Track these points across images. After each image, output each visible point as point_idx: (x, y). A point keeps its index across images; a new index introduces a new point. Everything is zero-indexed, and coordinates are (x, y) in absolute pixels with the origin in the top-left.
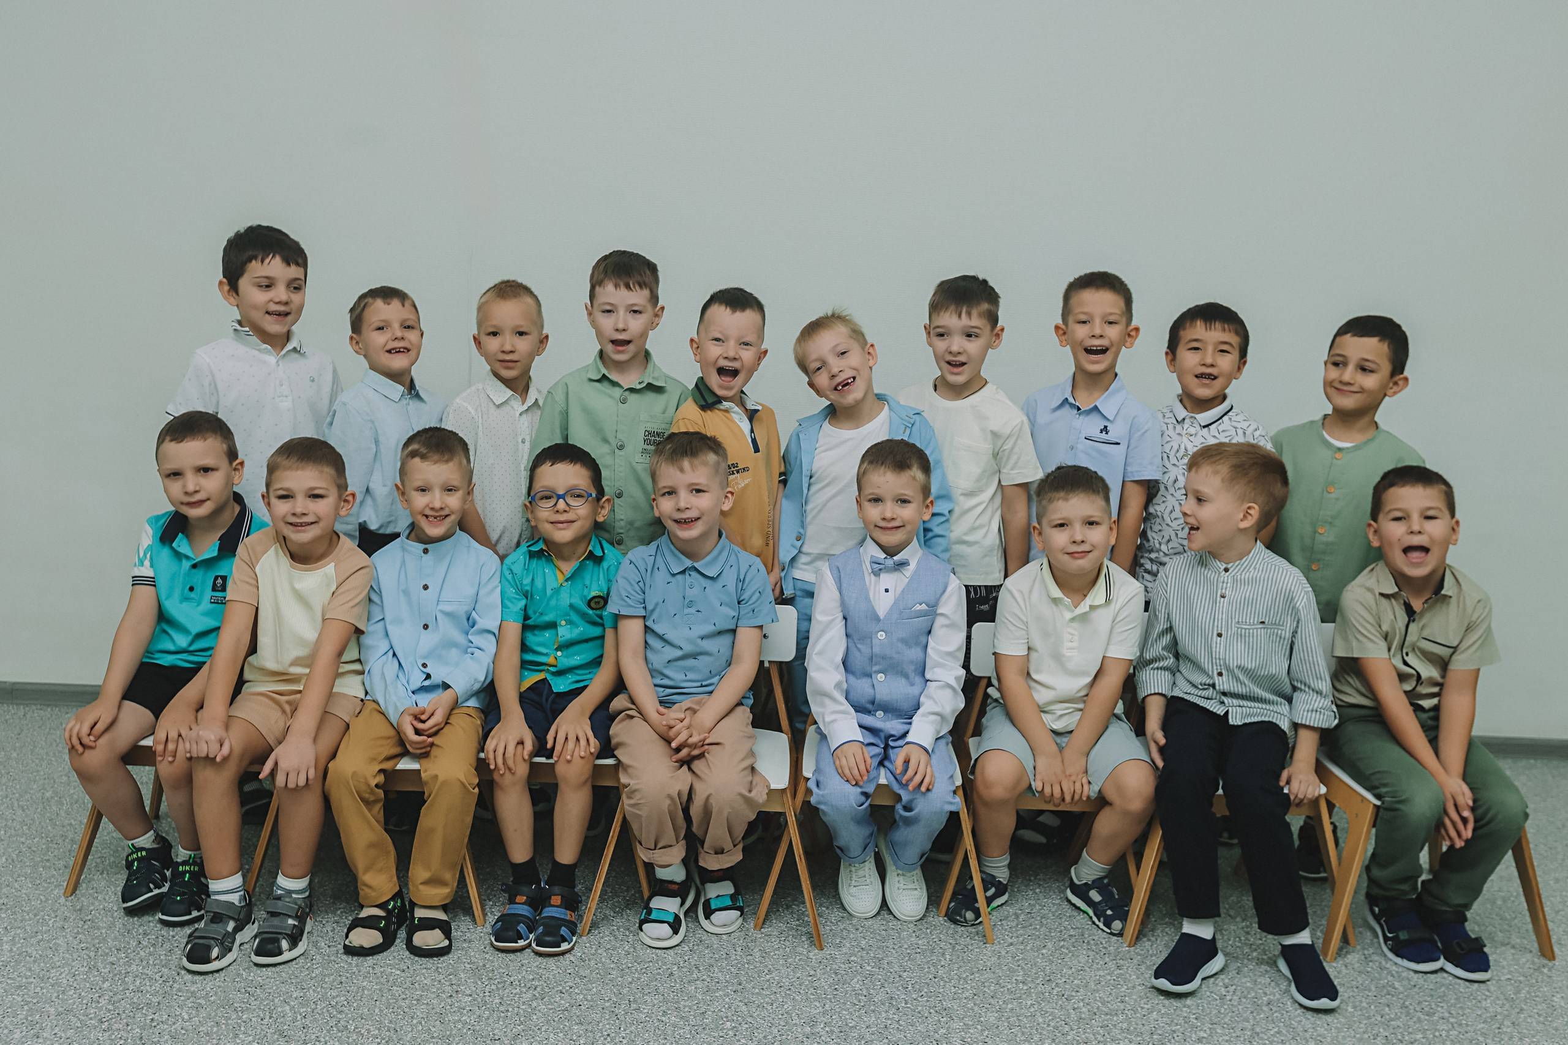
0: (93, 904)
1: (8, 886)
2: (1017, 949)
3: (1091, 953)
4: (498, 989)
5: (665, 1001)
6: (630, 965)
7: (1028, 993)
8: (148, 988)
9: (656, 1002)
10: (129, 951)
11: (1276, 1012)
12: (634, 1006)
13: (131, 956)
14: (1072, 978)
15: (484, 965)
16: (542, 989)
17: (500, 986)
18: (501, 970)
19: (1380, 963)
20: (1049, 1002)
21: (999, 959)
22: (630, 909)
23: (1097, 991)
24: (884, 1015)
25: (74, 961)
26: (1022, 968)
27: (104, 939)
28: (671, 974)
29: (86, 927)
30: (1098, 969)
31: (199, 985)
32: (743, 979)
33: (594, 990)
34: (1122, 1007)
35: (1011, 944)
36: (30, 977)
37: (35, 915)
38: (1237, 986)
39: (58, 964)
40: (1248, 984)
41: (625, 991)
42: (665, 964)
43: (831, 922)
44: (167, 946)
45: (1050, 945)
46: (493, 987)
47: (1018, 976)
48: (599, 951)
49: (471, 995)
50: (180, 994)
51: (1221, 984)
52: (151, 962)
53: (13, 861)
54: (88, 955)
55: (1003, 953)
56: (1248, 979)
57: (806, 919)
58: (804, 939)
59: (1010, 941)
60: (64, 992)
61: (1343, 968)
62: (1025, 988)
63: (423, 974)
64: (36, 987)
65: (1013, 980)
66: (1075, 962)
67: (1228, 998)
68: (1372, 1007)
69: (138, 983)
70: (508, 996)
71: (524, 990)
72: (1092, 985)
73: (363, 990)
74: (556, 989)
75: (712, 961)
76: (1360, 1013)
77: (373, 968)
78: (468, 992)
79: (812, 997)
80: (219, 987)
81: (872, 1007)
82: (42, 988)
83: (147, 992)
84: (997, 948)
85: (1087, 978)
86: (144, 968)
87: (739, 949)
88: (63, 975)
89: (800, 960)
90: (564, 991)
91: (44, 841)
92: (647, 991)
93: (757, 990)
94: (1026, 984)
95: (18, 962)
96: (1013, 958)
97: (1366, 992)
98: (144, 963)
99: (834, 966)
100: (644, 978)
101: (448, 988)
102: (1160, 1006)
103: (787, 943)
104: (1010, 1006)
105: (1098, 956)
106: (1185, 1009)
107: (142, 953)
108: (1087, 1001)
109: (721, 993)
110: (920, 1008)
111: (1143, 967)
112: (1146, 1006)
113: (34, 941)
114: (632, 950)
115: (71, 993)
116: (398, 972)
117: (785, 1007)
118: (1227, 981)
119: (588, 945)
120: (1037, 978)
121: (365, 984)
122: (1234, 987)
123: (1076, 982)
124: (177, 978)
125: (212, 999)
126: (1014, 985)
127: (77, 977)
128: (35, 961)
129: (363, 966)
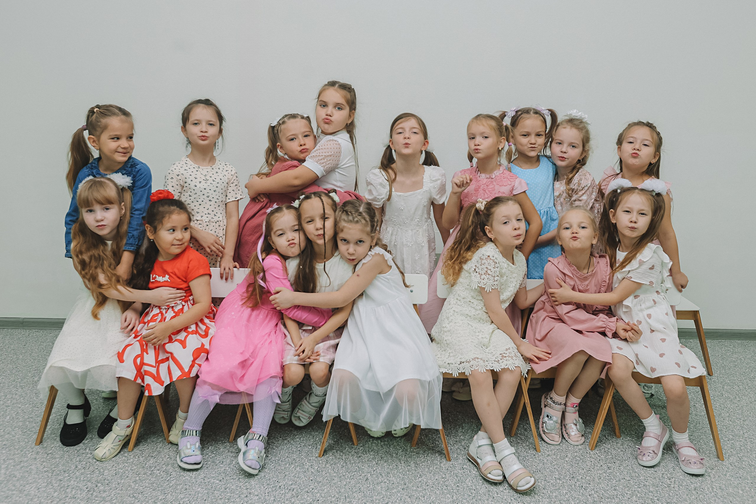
0: (53, 443)
1: (8, 433)
2: (552, 458)
3: (592, 460)
4: (273, 491)
5: (365, 496)
6: (344, 474)
7: (564, 487)
8: (79, 495)
9: (360, 497)
10: (71, 472)
11: (700, 494)
12: (348, 500)
13: (71, 475)
14: (585, 476)
15: (265, 476)
16: (297, 490)
17: (274, 489)
18: (274, 479)
19: (749, 462)
20: (575, 491)
21: (543, 464)
22: (342, 440)
23: (600, 483)
24: (486, 502)
25: (39, 480)
26: (557, 470)
27: (58, 465)
28: (367, 479)
29: (48, 458)
30: (598, 470)
31: (107, 493)
32: (407, 481)
33: (326, 490)
34: (616, 494)
35: (549, 455)
36: (14, 490)
37: (21, 451)
38: (675, 478)
39: (30, 481)
40: (681, 477)
41: (343, 490)
42: (363, 473)
43: (450, 444)
44: (91, 468)
45: (569, 455)
46: (270, 490)
47: (556, 475)
48: (327, 466)
49: (257, 495)
50: (96, 499)
51: (666, 477)
52: (82, 479)
53: (13, 418)
54: (47, 475)
55: (545, 461)
56: (680, 474)
57: (437, 443)
58: (437, 455)
59: (548, 453)
60: (32, 500)
61: (730, 465)
62: (561, 482)
63: (231, 482)
64: (16, 497)
65: (554, 477)
66: (585, 465)
67: (672, 486)
68: (752, 490)
69: (73, 492)
70: (278, 495)
71: (287, 491)
72: (597, 480)
73: (198, 494)
74: (305, 490)
75: (389, 470)
76: (746, 494)
77: (204, 480)
78: (256, 493)
79: (445, 491)
80: (119, 494)
81: (479, 497)
82: (20, 497)
83: (78, 498)
84: (541, 458)
85: (593, 475)
86: (78, 483)
87: (403, 462)
88: (33, 489)
89: (436, 468)
90: (309, 491)
91: (31, 406)
92: (354, 490)
93: (415, 488)
94: (561, 480)
95: (8, 481)
96: (551, 464)
97: (746, 480)
98: (78, 480)
99: (455, 472)
100: (353, 482)
101: (245, 491)
102: (636, 492)
103: (428, 458)
104: (554, 494)
105: (596, 461)
106: (650, 494)
107: (77, 473)
108: (595, 490)
109: (395, 490)
110: (505, 497)
111: (622, 468)
112: (628, 492)
113: (18, 467)
114: (345, 464)
115: (36, 500)
116: (218, 482)
117: (432, 498)
118: (669, 475)
119: (321, 462)
120: (566, 476)
121: (199, 489)
122: (674, 479)
123: (587, 478)
124: (96, 488)
125: (114, 501)
126: (555, 481)
127: (40, 490)
128: (18, 480)
129: (198, 478)
